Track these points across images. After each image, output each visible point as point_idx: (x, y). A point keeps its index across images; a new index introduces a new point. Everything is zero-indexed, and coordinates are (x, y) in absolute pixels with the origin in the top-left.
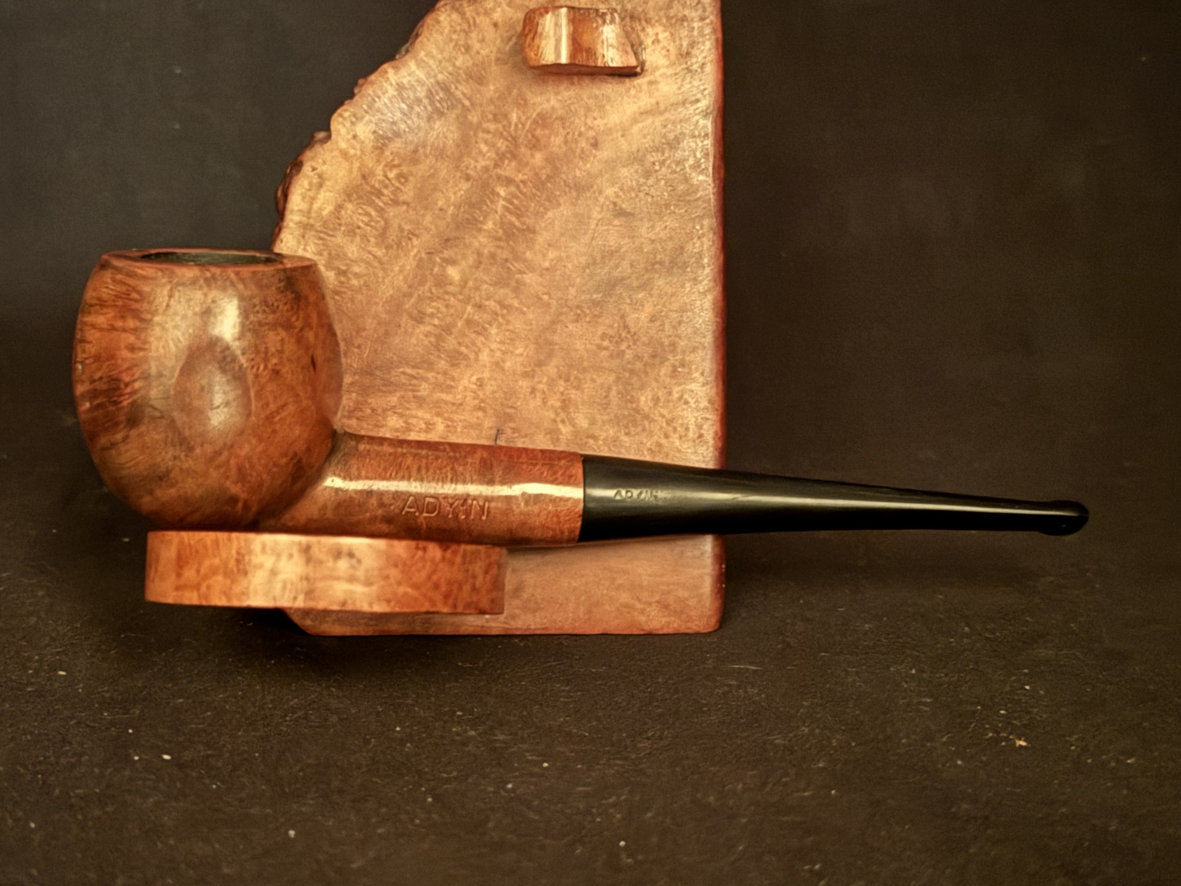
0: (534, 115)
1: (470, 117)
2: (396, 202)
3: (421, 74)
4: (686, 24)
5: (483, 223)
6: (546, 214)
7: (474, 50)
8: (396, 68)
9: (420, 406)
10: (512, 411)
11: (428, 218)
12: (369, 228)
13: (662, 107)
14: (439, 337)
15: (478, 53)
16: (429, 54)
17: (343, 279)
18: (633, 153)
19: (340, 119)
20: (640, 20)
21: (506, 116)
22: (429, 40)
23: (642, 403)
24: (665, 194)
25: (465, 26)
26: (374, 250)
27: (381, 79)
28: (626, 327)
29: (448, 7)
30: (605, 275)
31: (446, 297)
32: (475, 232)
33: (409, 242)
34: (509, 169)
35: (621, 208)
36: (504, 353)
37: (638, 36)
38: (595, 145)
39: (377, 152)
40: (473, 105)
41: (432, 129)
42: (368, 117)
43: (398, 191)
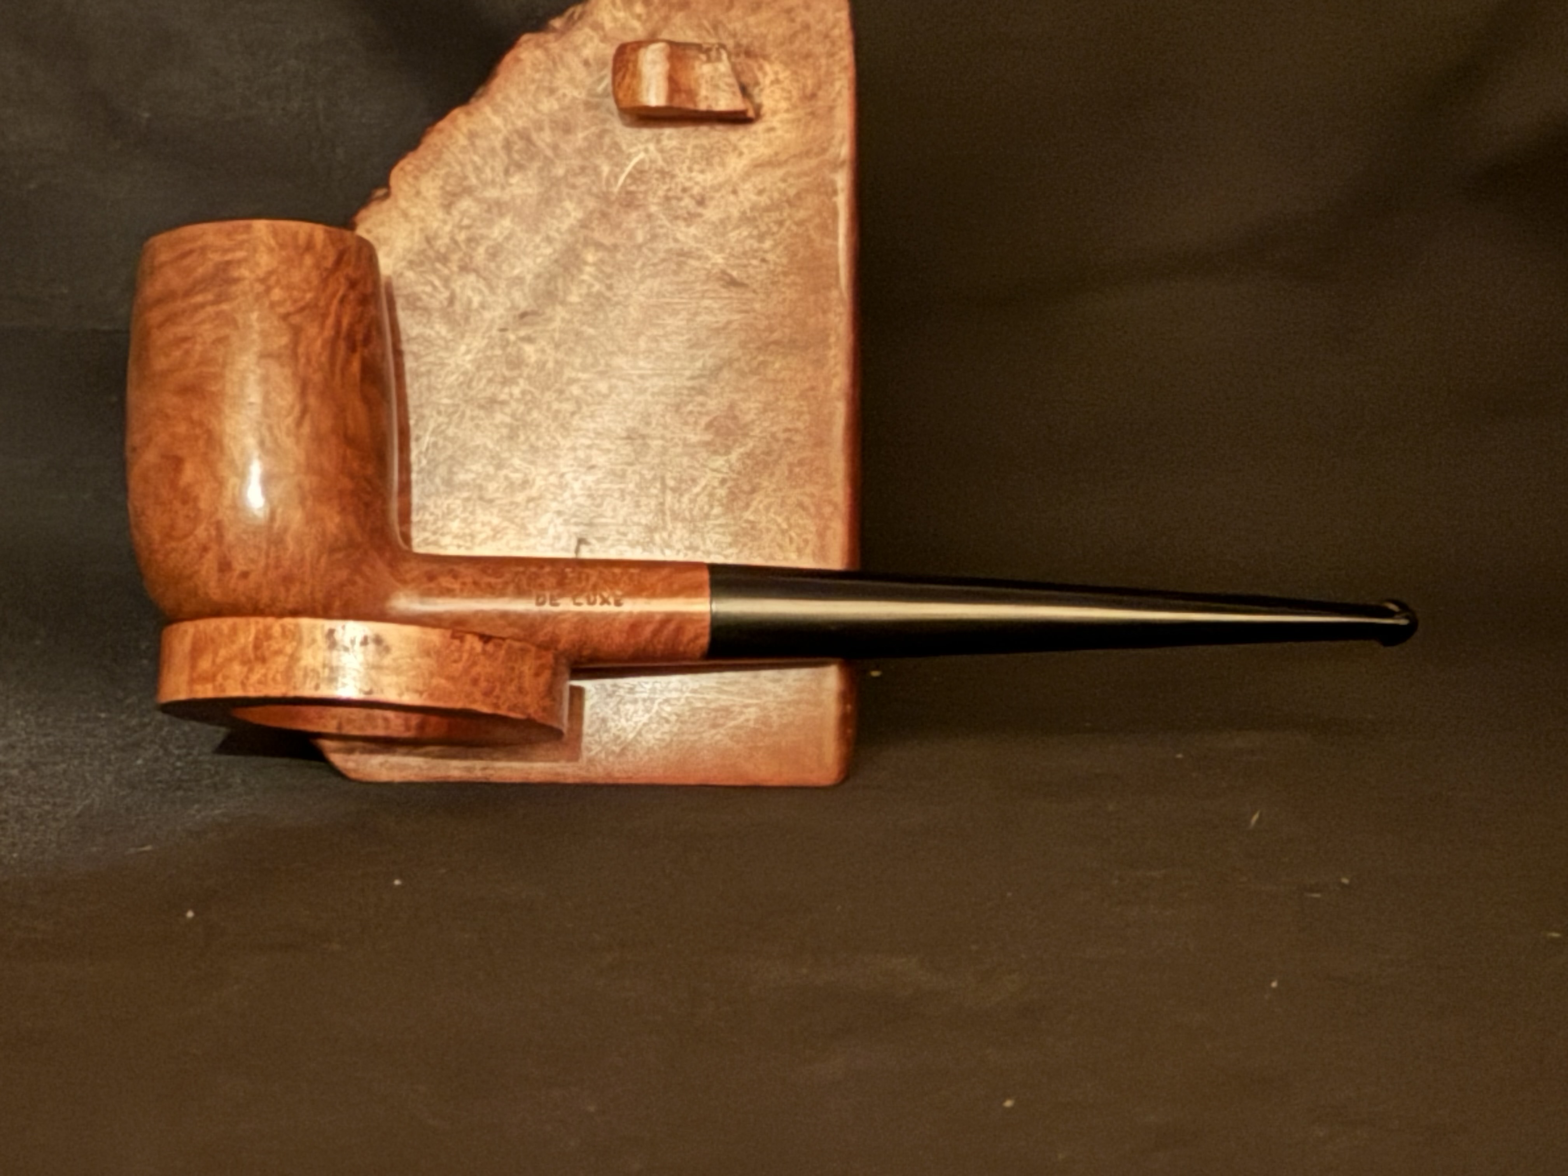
0: (630, 168)
1: (553, 170)
3: (497, 121)
4: (811, 60)
7: (561, 92)
8: (469, 114)
9: (487, 509)
11: (503, 287)
15: (565, 95)
16: (507, 98)
19: (401, 173)
20: (756, 56)
21: (596, 170)
22: (507, 81)
24: (785, 261)
25: (550, 64)
27: (450, 126)
28: (735, 418)
29: (531, 44)
30: (711, 356)
33: (479, 317)
34: (598, 231)
35: (731, 276)
37: (754, 76)
38: (701, 202)
40: (557, 155)
41: (509, 184)
42: (434, 170)
43: (467, 257)
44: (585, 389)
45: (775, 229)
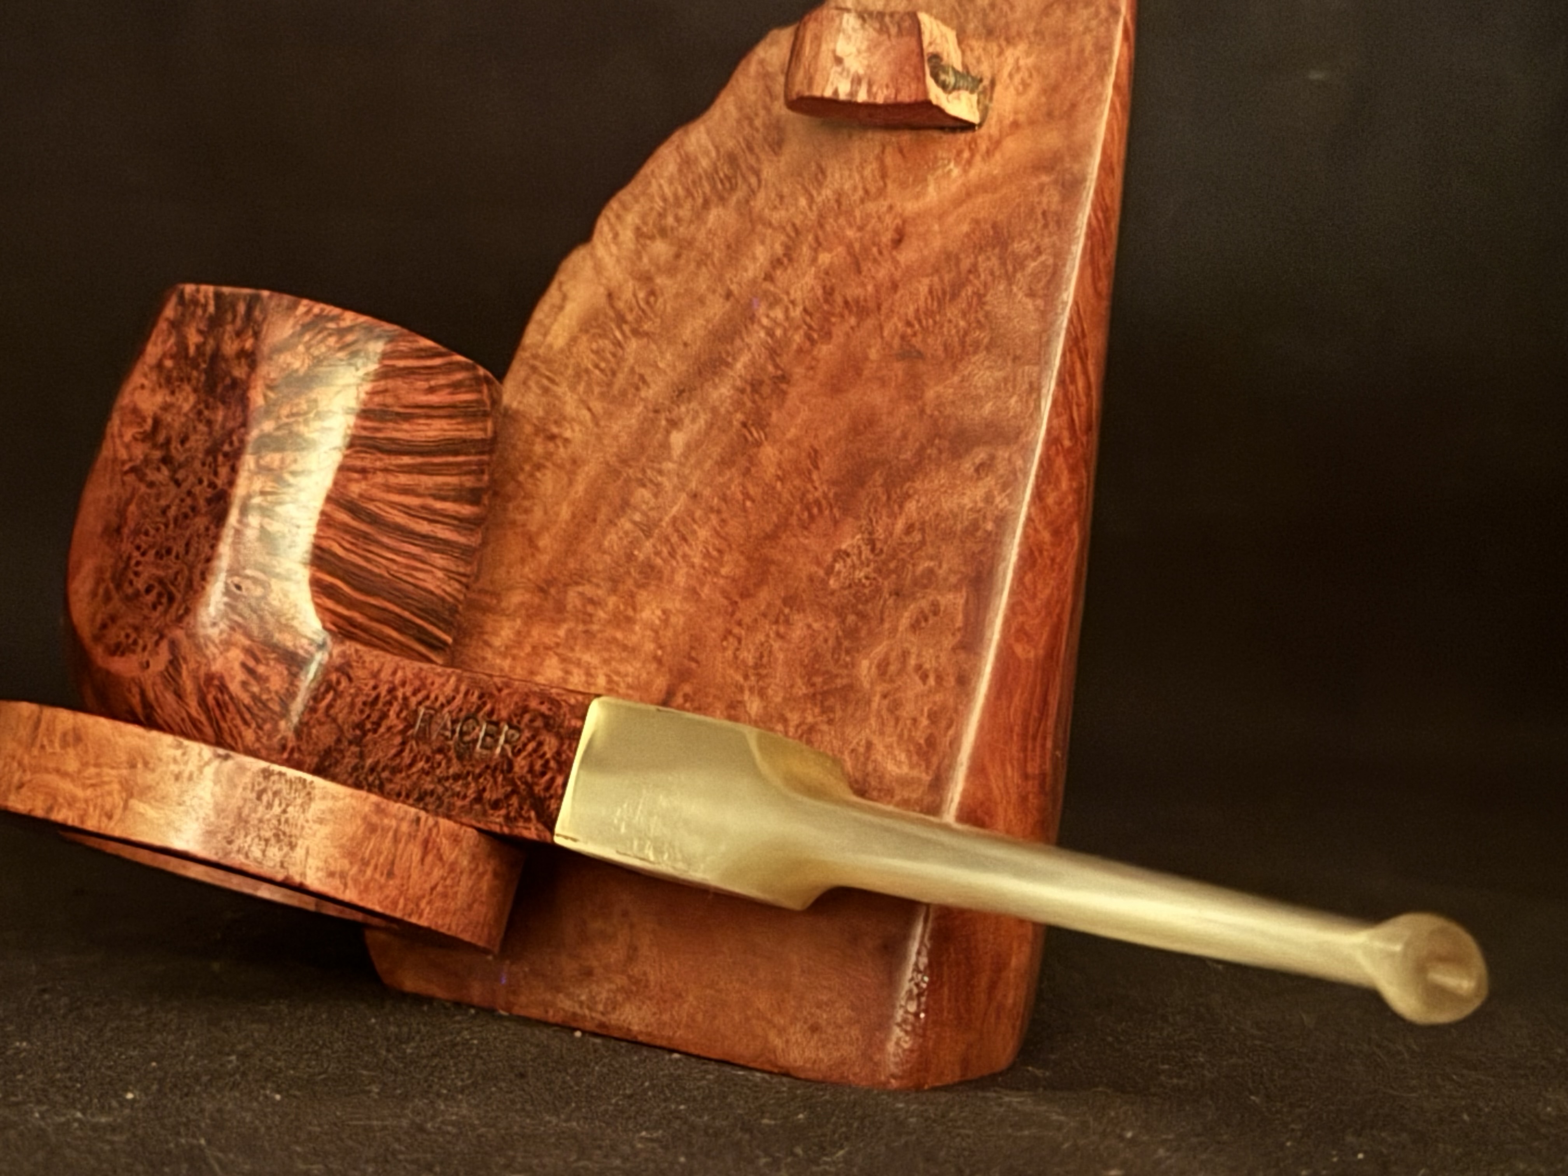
1: (752, 203)
2: (636, 332)
5: (730, 365)
8: (687, 134)
9: (587, 647)
10: (694, 665)
11: (668, 357)
12: (597, 372)
13: (998, 180)
14: (635, 543)
17: (551, 446)
18: (945, 252)
19: (609, 214)
26: (594, 403)
27: (667, 152)
29: (772, 41)
31: (660, 478)
33: (637, 393)
34: (782, 283)
35: (910, 345)
36: (706, 571)
38: (898, 241)
39: (635, 258)
41: (705, 223)
42: (637, 208)
43: (643, 316)
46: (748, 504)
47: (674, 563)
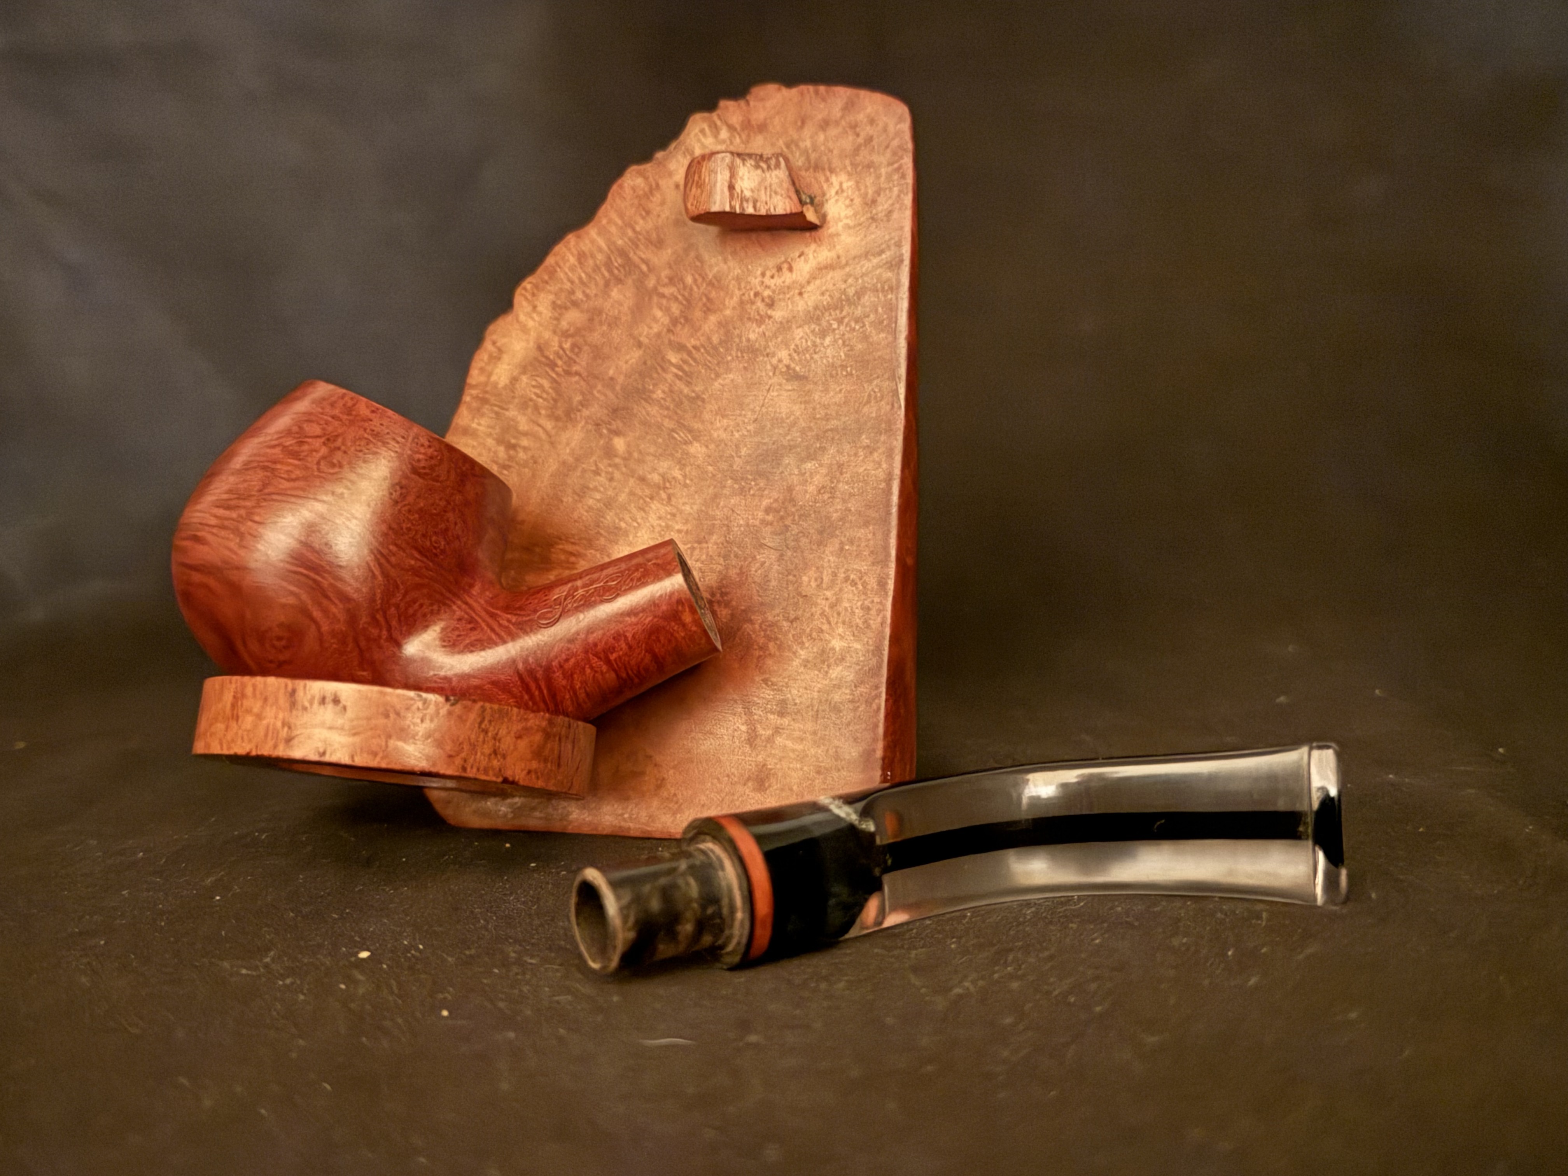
0: (710, 276)
1: (646, 282)
2: (568, 373)
3: (601, 241)
4: (872, 170)
5: (653, 392)
6: (715, 380)
7: (655, 213)
8: (579, 237)
11: (599, 387)
12: (541, 400)
13: (844, 261)
15: (659, 216)
16: (610, 221)
17: (512, 452)
18: (809, 312)
19: (523, 292)
20: (823, 169)
21: (682, 280)
22: (612, 207)
23: (805, 584)
24: (842, 354)
25: (647, 189)
26: (543, 421)
27: (564, 249)
28: (792, 500)
29: (634, 173)
30: (774, 444)
31: (611, 469)
32: (643, 402)
33: (578, 414)
34: (683, 335)
35: (794, 370)
37: (821, 188)
38: (771, 305)
39: (555, 322)
40: (650, 270)
41: (609, 296)
42: (548, 287)
43: (571, 361)
44: (663, 476)
45: (835, 326)
46: (688, 482)
47: (635, 524)
